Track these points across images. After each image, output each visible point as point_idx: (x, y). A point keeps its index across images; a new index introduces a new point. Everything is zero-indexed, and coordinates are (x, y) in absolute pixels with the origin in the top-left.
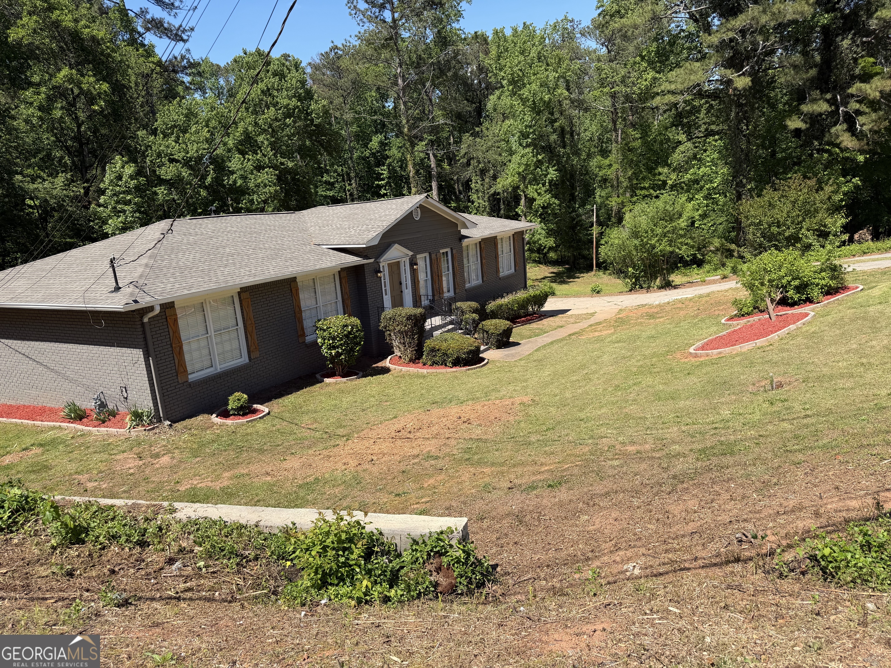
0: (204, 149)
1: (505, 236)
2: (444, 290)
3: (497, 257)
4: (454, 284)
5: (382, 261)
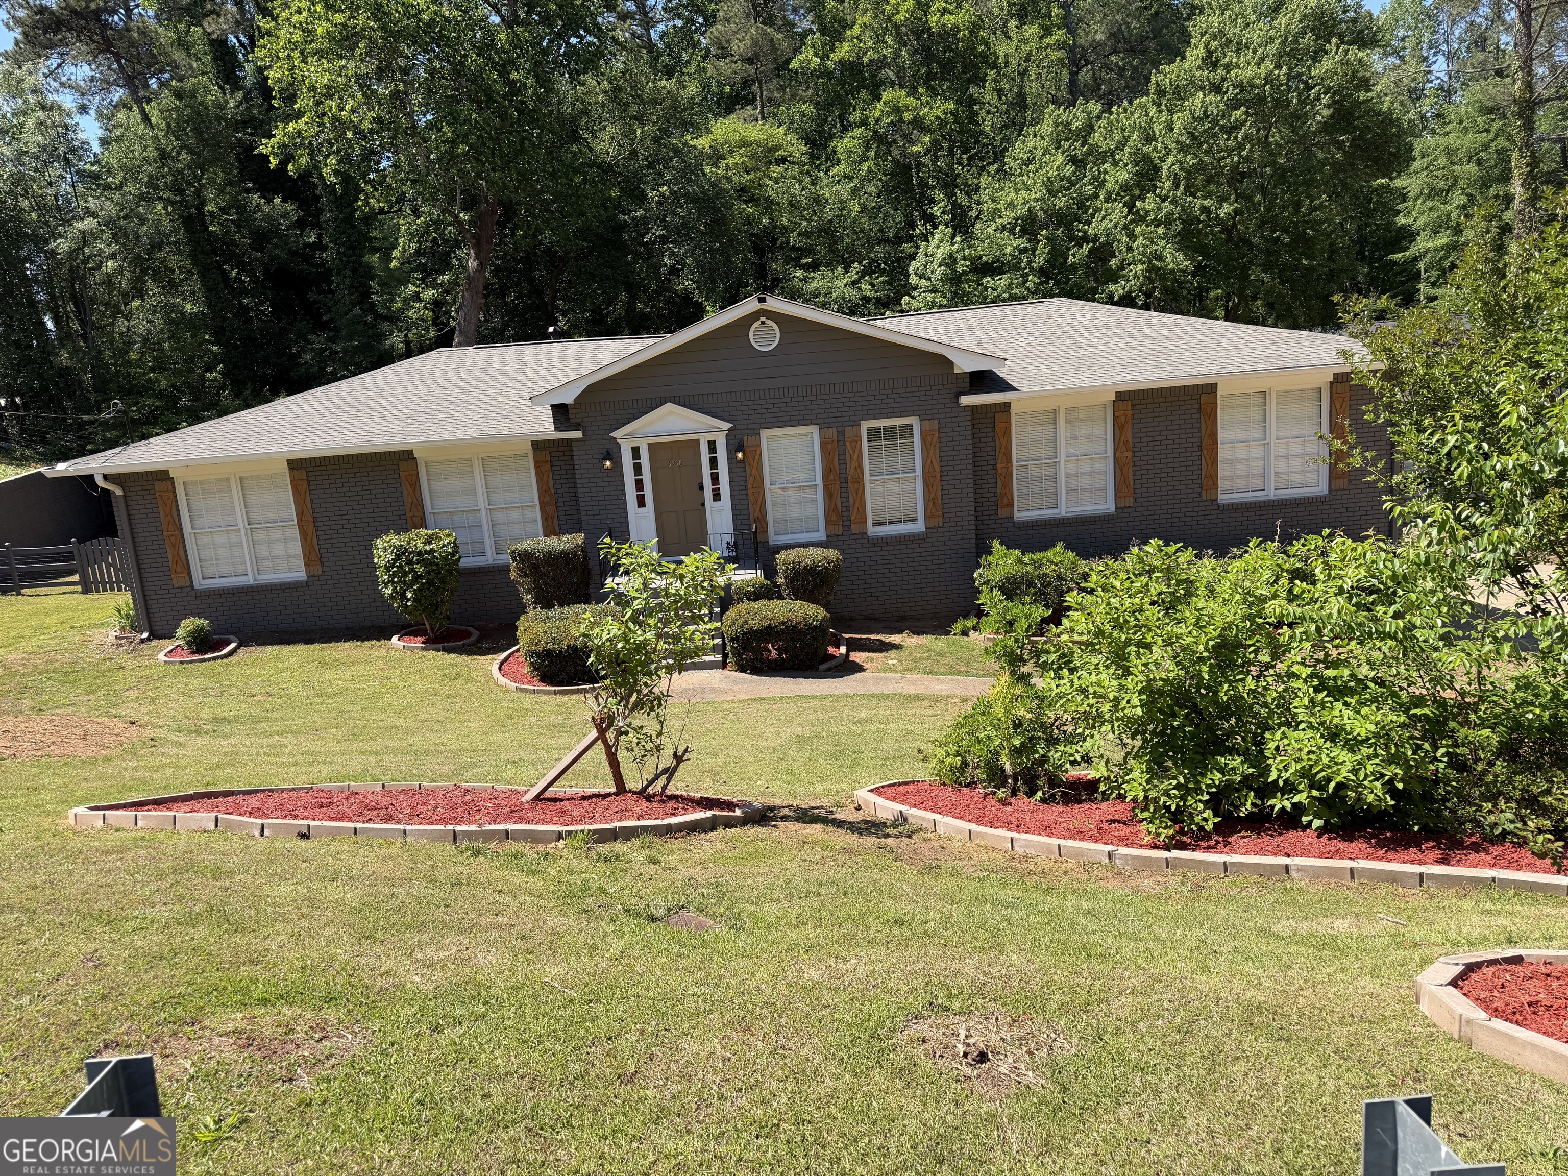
1: (1276, 385)
2: (875, 516)
3: (1205, 446)
4: (925, 505)
5: (624, 437)
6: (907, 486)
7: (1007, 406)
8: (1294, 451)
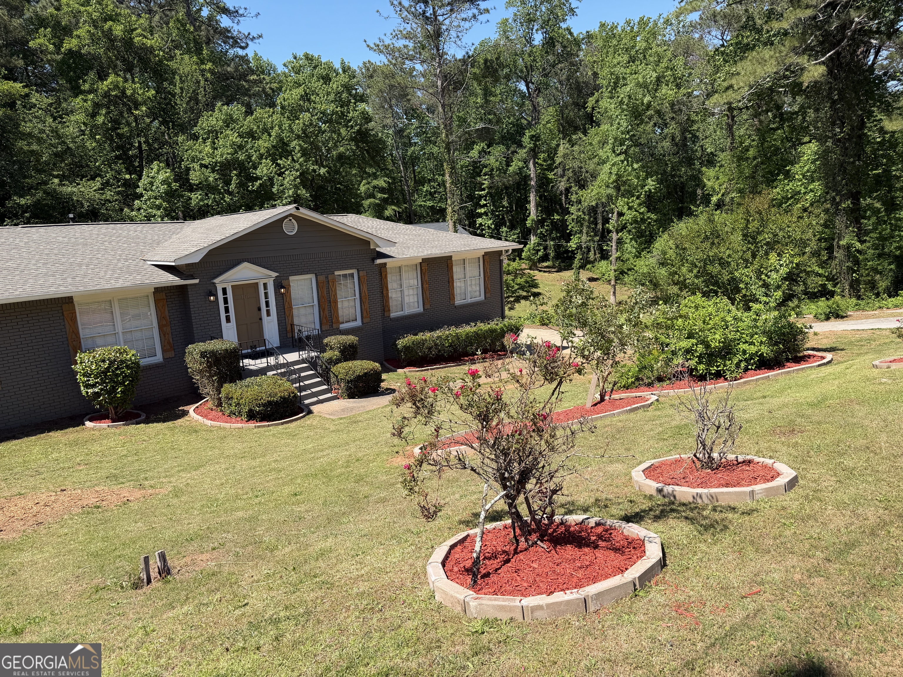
0: (228, 154)
1: (468, 256)
2: (341, 319)
3: (450, 281)
4: (362, 312)
5: (220, 282)
6: (352, 303)
7: (385, 264)
8: (473, 283)
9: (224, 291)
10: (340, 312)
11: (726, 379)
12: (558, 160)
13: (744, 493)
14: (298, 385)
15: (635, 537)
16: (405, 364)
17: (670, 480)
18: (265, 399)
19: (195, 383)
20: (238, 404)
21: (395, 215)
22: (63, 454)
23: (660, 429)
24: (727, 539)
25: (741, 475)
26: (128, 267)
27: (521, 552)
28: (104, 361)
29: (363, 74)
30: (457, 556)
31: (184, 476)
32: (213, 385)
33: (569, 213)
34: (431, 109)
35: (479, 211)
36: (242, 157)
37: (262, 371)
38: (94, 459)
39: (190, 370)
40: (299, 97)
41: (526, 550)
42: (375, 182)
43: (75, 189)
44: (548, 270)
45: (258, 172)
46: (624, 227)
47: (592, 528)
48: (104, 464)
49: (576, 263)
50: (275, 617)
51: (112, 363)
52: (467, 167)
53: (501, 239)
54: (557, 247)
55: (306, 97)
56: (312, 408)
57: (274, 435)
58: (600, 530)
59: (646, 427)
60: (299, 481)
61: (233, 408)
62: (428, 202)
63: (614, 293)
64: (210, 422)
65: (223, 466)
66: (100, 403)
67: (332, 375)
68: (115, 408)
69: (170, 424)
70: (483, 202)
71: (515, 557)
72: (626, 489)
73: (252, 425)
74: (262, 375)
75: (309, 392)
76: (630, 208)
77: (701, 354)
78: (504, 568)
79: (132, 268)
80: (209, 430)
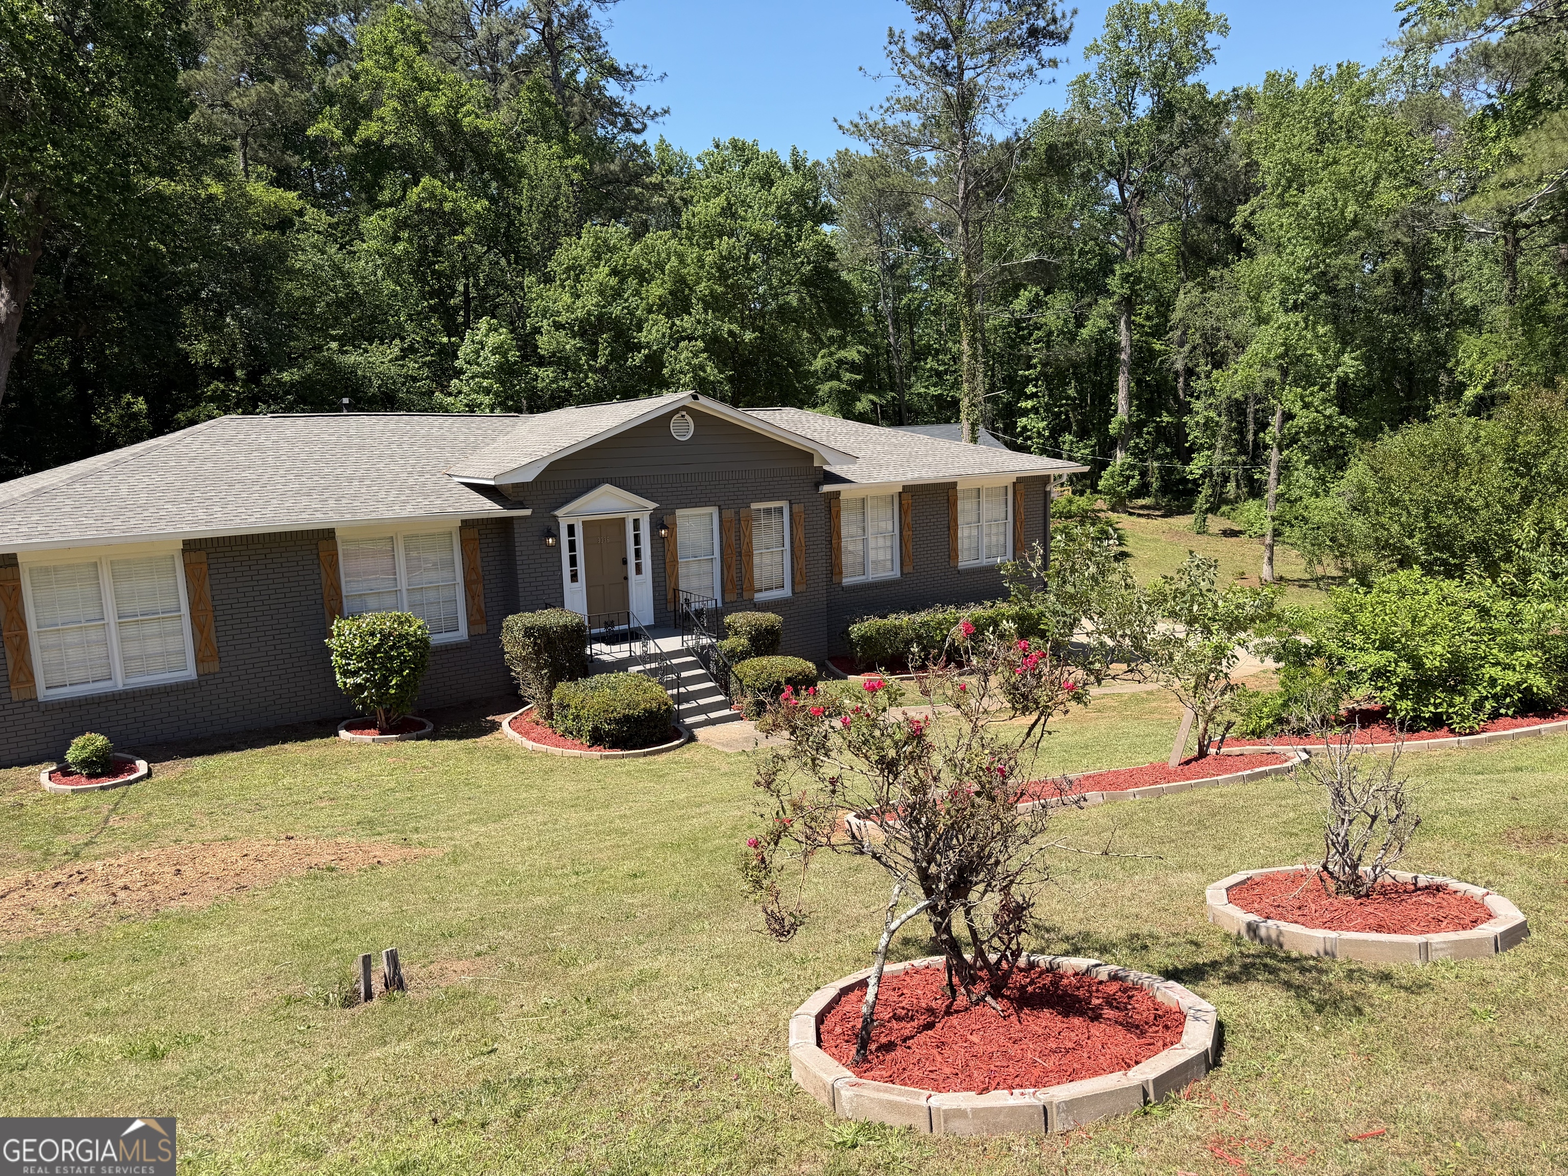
0: (593, 305)
1: (985, 484)
2: (757, 585)
3: (951, 527)
4: (793, 574)
5: (567, 515)
6: (778, 559)
7: (838, 493)
8: (994, 531)
9: (571, 529)
10: (756, 573)
11: (1452, 731)
12: (1176, 316)
13: (1408, 945)
14: (675, 691)
15: (1173, 1005)
16: (862, 666)
17: (1272, 909)
18: (621, 711)
19: (515, 678)
20: (578, 716)
21: (874, 411)
22: (299, 780)
23: (1292, 815)
24: (1353, 1028)
25: (1413, 912)
26: (424, 484)
27: (957, 1012)
28: (373, 634)
29: (834, 171)
30: (848, 1008)
31: (475, 829)
32: (541, 683)
33: (1190, 411)
34: (947, 230)
35: (1023, 404)
36: (616, 310)
37: (621, 665)
38: (344, 791)
39: (507, 656)
40: (719, 210)
41: (966, 1009)
42: (842, 354)
43: (360, 359)
44: (1147, 512)
45: (643, 336)
46: (1294, 440)
47: (1101, 982)
48: (359, 802)
49: (1201, 501)
50: (528, 1076)
51: (385, 637)
52: (1005, 328)
53: (1059, 456)
54: (1166, 473)
55: (728, 211)
56: (697, 731)
57: (629, 773)
58: (1113, 987)
59: (1267, 810)
60: (649, 853)
61: (570, 723)
62: (932, 389)
63: (1271, 560)
64: (531, 743)
65: (540, 819)
66: (363, 702)
67: (733, 679)
68: (387, 711)
69: (469, 743)
70: (1030, 389)
71: (943, 1021)
72: (1190, 918)
73: (596, 753)
74: (619, 671)
75: (693, 704)
76: (1306, 406)
77: (1404, 680)
78: (921, 1038)
79: (430, 486)
80: (529, 757)
